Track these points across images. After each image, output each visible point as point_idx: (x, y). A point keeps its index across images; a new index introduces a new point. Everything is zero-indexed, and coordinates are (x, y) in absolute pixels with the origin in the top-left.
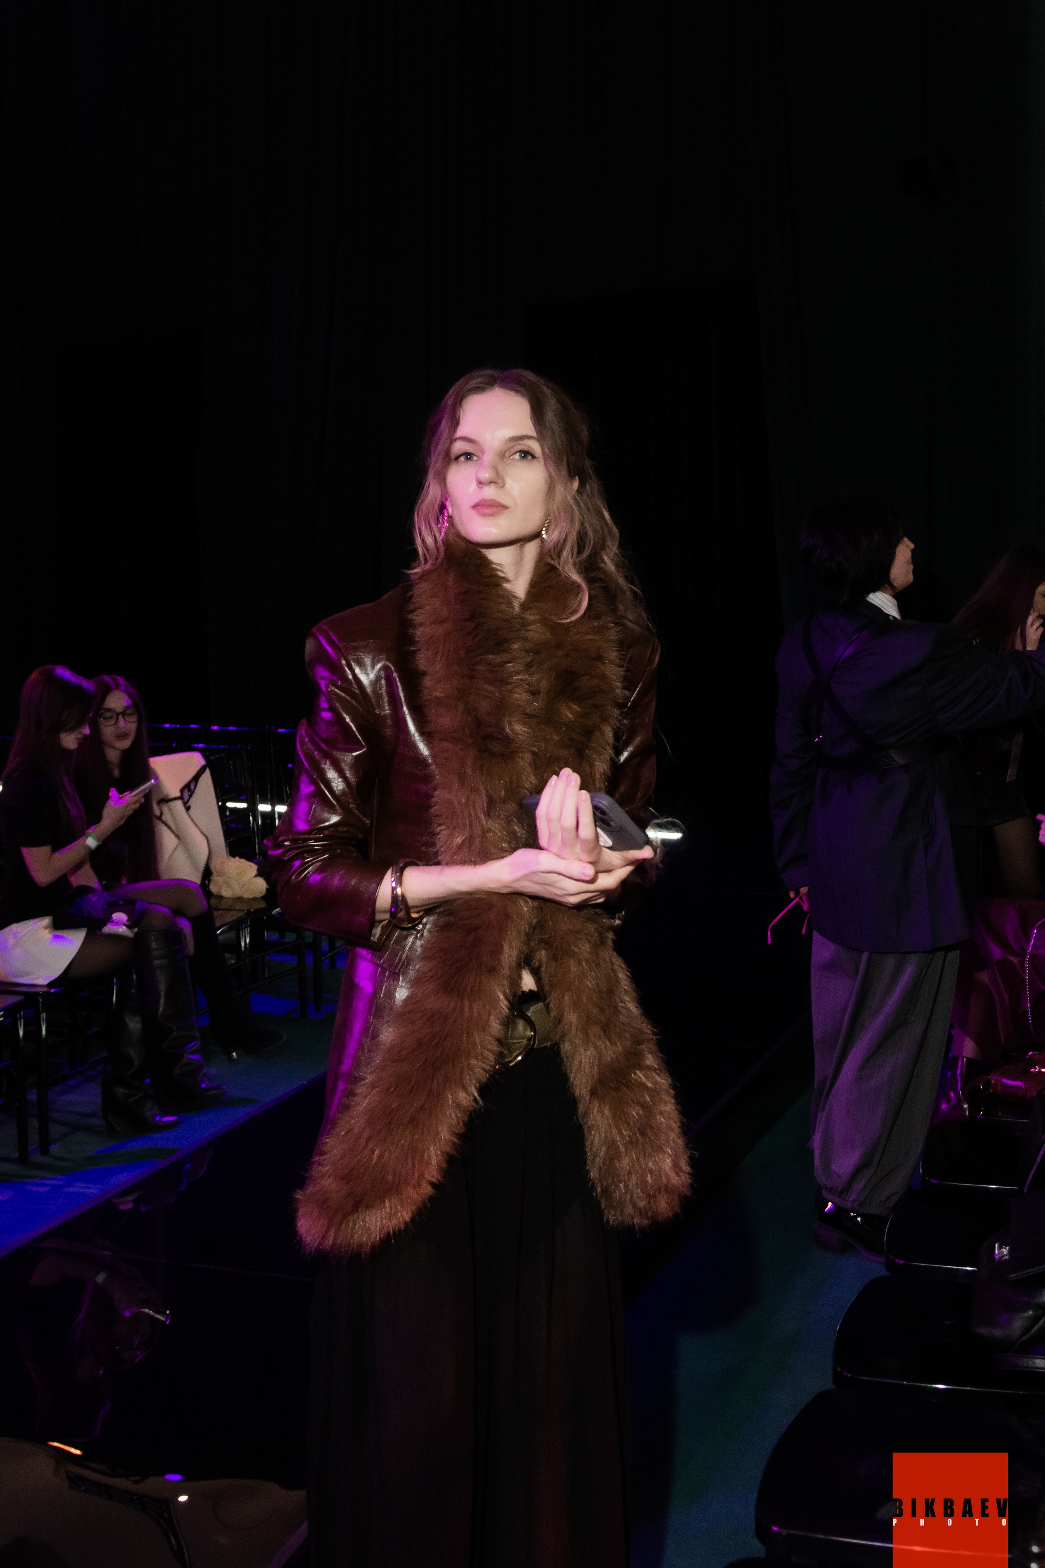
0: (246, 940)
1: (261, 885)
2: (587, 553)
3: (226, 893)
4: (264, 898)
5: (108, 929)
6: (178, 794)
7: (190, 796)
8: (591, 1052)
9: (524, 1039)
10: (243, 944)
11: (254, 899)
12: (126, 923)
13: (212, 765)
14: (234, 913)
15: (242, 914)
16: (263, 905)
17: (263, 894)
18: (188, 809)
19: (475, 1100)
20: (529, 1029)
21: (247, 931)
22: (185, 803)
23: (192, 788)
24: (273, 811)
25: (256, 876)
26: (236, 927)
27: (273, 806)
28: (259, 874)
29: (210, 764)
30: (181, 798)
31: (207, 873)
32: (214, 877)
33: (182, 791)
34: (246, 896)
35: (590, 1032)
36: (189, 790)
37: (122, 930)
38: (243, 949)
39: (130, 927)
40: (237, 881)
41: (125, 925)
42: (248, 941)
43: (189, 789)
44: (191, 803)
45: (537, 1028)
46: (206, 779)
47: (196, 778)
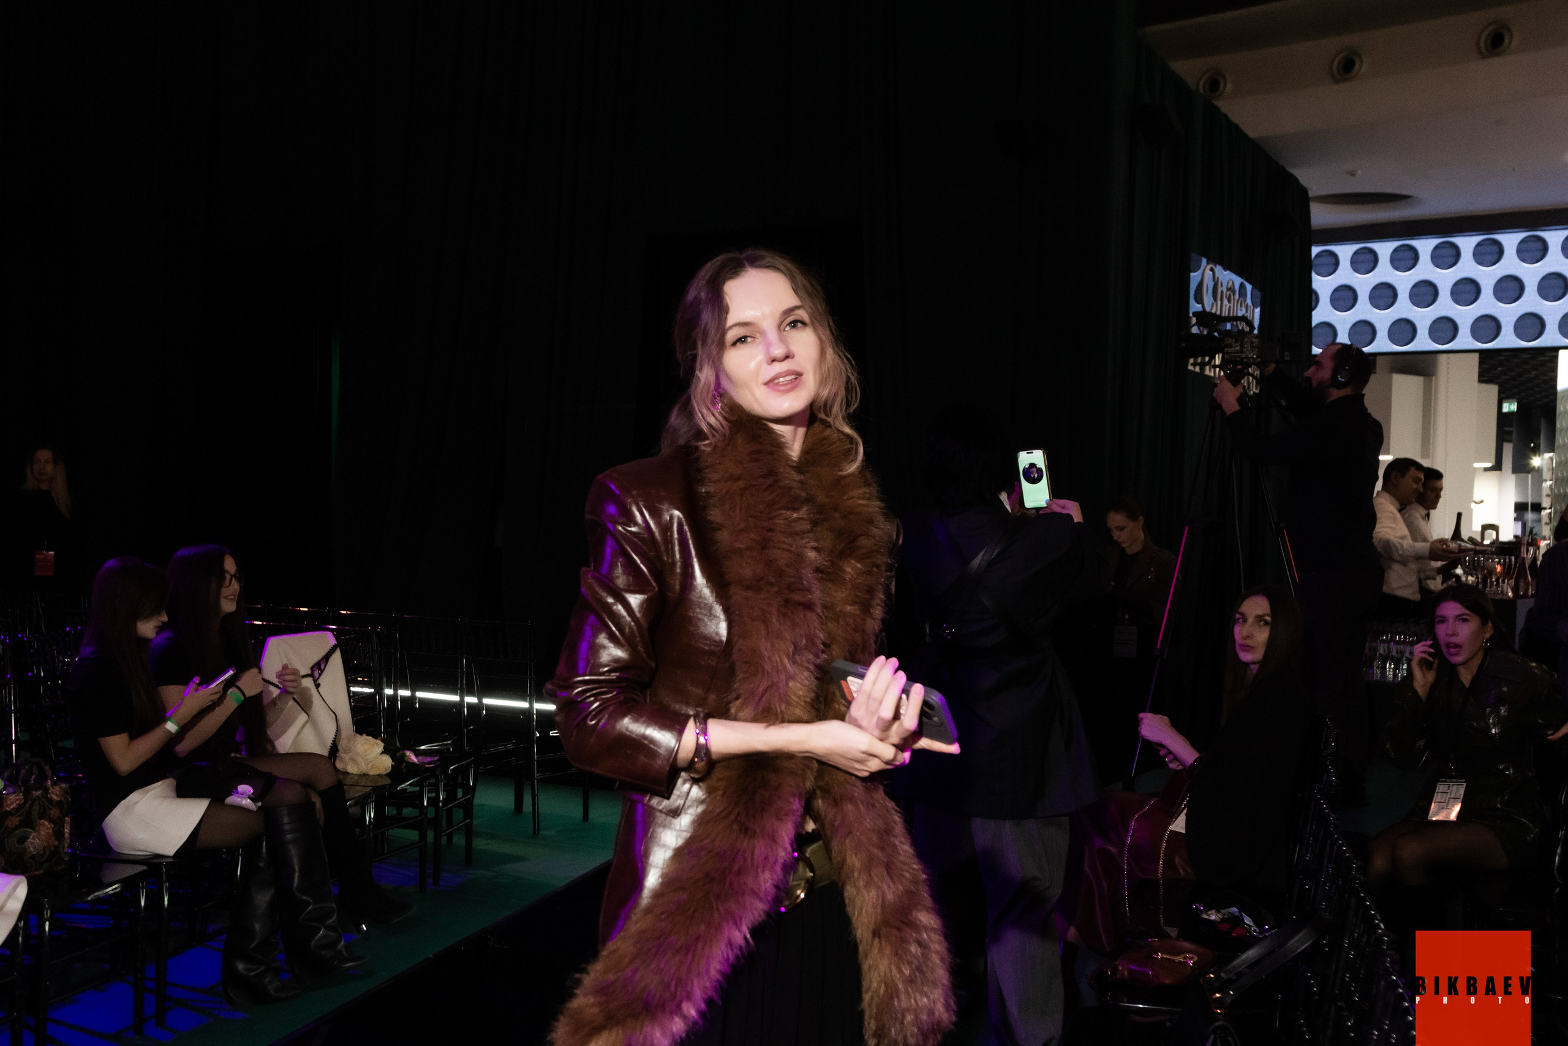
0: (370, 815)
1: (387, 762)
2: (855, 406)
3: (352, 769)
4: (389, 775)
5: (232, 800)
6: (309, 672)
7: (320, 675)
8: (873, 893)
9: (803, 880)
10: (368, 819)
11: (379, 775)
12: (253, 796)
13: (343, 645)
14: (360, 788)
15: (368, 789)
16: (388, 781)
17: (389, 771)
18: (318, 686)
19: (746, 939)
20: (808, 870)
21: (372, 805)
22: (315, 681)
23: (322, 667)
24: (395, 695)
25: (382, 753)
26: (362, 802)
27: (396, 690)
28: (386, 751)
29: (341, 645)
30: (311, 675)
31: (334, 749)
32: (341, 754)
33: (312, 669)
34: (372, 773)
35: (873, 874)
36: (320, 669)
37: (246, 802)
38: (367, 823)
39: (254, 800)
40: (363, 758)
41: (250, 798)
42: (372, 816)
43: (319, 667)
44: (320, 681)
45: (816, 867)
46: (337, 659)
47: (327, 657)
